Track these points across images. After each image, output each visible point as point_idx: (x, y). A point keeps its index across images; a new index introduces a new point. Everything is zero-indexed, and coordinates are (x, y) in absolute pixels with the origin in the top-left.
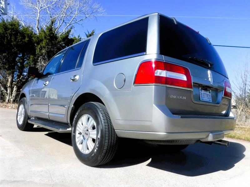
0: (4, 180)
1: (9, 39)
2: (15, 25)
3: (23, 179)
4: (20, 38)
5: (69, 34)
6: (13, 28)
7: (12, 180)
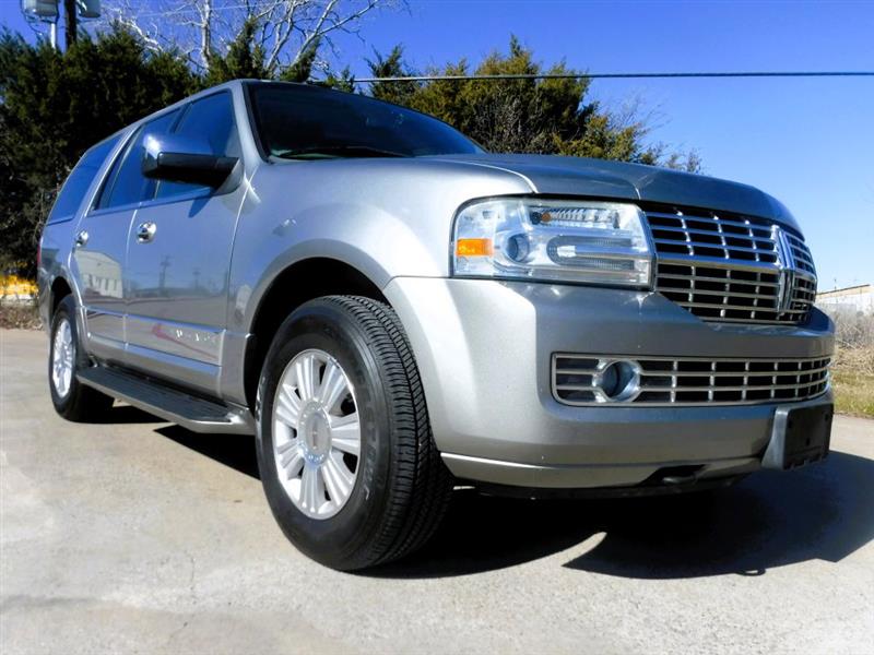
0: (19, 597)
1: (107, 98)
2: (124, 49)
3: (87, 594)
4: (144, 91)
5: (309, 65)
6: (119, 60)
7: (49, 596)
